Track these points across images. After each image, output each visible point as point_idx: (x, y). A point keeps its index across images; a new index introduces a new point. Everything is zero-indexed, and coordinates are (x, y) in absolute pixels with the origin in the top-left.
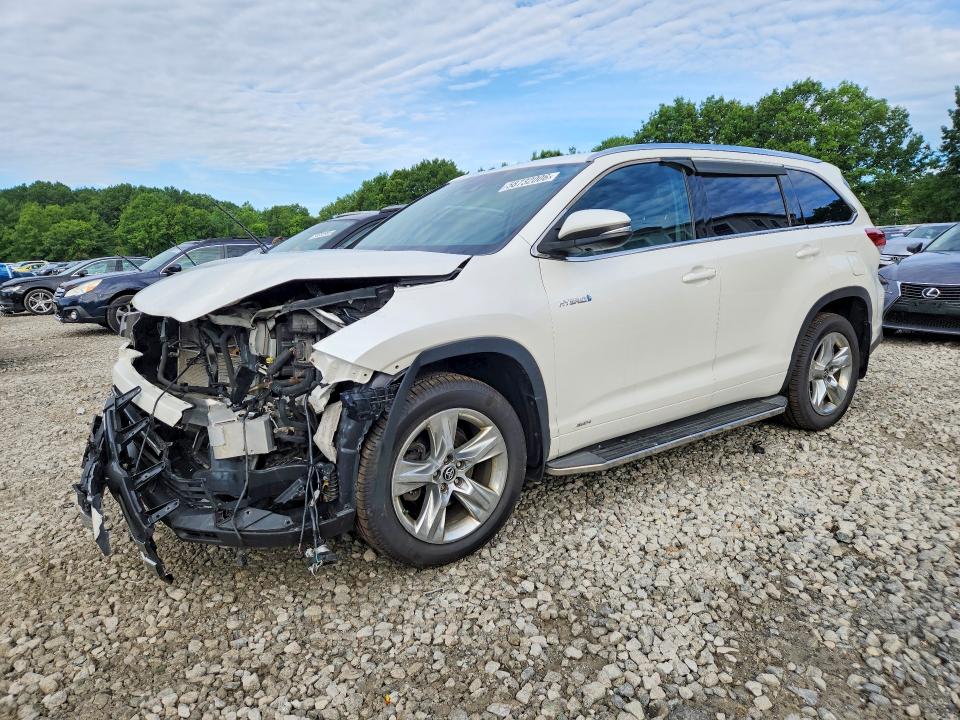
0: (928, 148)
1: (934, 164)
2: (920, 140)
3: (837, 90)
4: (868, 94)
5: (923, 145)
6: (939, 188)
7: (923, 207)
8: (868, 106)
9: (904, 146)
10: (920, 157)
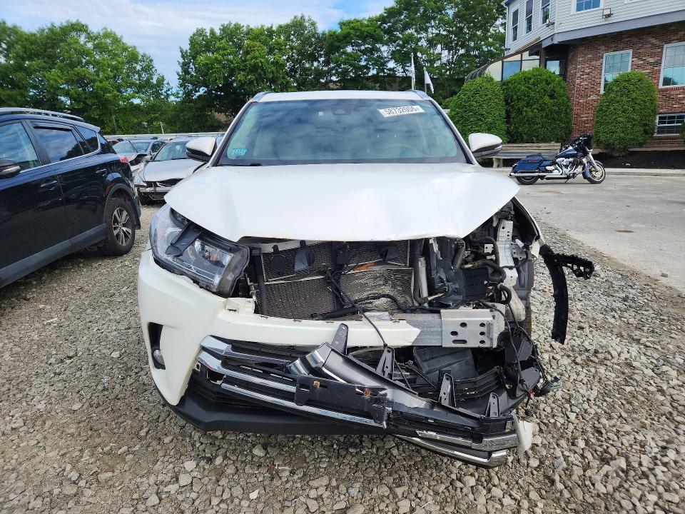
0: (168, 84)
1: (176, 95)
2: (163, 79)
3: (101, 34)
4: (124, 40)
5: (165, 82)
6: (182, 111)
7: (175, 123)
8: (125, 49)
9: (154, 81)
10: (165, 89)
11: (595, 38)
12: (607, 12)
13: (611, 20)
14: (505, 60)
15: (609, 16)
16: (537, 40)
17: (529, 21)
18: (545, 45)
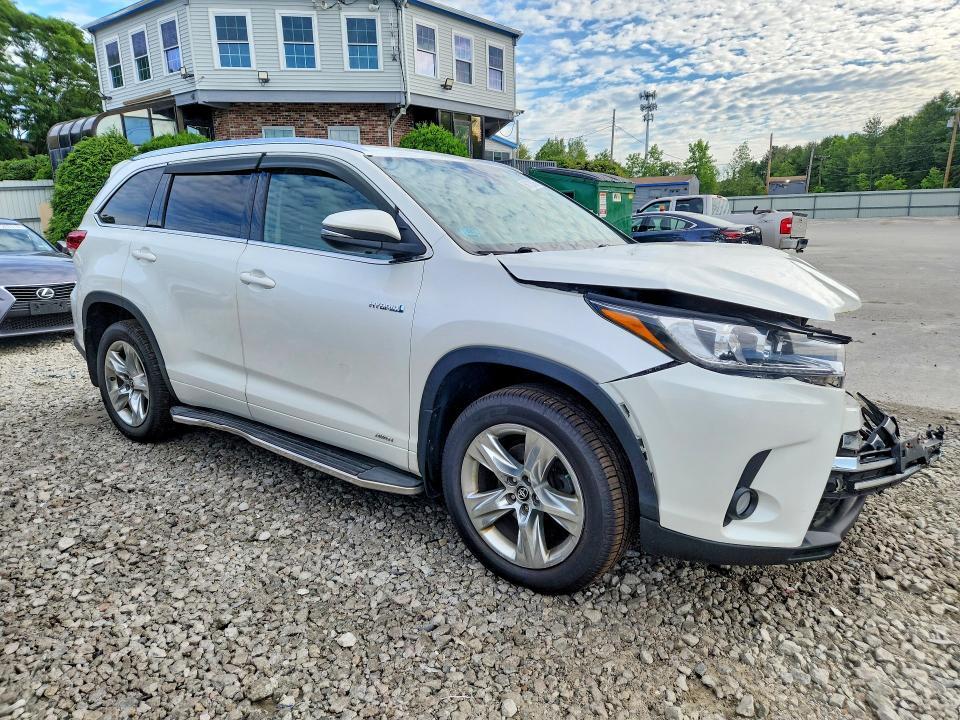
11: (248, 106)
12: (263, 76)
13: (269, 87)
14: (125, 114)
15: (266, 81)
16: (164, 93)
17: (143, 63)
18: (180, 102)
